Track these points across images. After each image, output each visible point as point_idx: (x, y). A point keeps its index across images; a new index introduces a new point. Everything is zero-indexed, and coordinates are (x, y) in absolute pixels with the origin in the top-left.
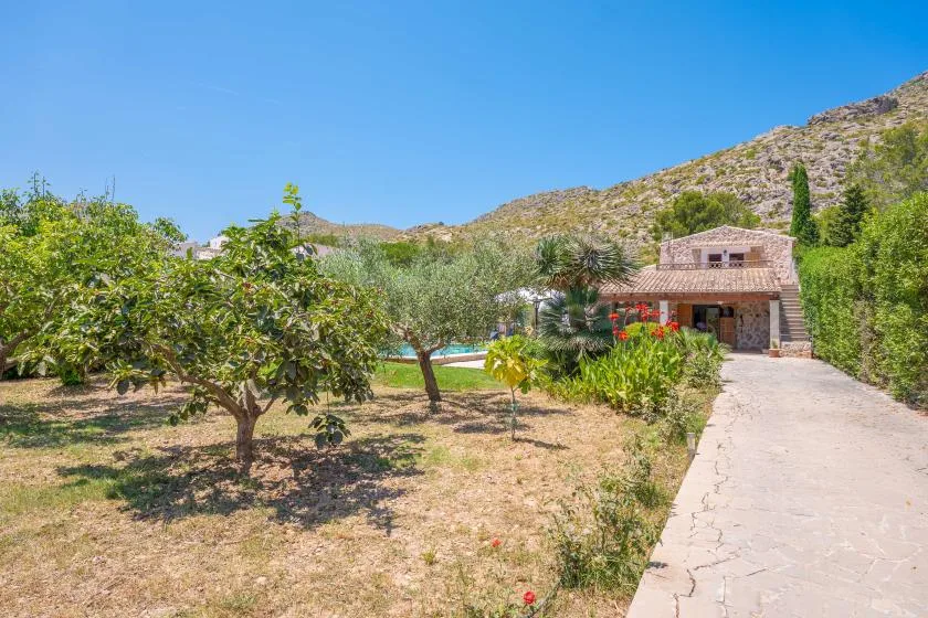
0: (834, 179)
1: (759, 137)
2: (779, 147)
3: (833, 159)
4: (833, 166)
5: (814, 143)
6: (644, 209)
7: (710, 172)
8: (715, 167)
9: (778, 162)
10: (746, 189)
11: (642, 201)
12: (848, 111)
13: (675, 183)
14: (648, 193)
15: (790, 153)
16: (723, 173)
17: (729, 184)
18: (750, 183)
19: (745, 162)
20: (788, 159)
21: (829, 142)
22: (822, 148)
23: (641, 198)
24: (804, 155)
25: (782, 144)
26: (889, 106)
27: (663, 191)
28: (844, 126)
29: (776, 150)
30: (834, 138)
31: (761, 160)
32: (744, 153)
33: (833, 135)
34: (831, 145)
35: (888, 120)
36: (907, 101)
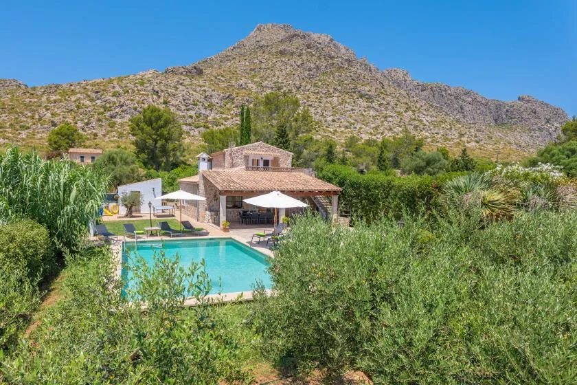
0: (185, 107)
1: (142, 74)
2: (157, 83)
3: (183, 96)
4: (184, 100)
5: (173, 85)
6: (78, 108)
7: (117, 89)
8: (121, 87)
9: (157, 92)
10: (143, 105)
11: (75, 101)
12: (183, 70)
13: (97, 92)
14: (79, 95)
15: (164, 88)
16: (128, 92)
17: (132, 100)
18: (144, 101)
19: (140, 88)
20: (162, 91)
21: (180, 86)
22: (177, 88)
23: (73, 98)
24: (170, 90)
25: (158, 81)
26: (200, 72)
27: (89, 96)
28: (183, 77)
29: (155, 84)
30: (181, 84)
31: (148, 89)
32: (137, 81)
33: (181, 82)
34: (181, 88)
35: (201, 80)
36: (207, 71)
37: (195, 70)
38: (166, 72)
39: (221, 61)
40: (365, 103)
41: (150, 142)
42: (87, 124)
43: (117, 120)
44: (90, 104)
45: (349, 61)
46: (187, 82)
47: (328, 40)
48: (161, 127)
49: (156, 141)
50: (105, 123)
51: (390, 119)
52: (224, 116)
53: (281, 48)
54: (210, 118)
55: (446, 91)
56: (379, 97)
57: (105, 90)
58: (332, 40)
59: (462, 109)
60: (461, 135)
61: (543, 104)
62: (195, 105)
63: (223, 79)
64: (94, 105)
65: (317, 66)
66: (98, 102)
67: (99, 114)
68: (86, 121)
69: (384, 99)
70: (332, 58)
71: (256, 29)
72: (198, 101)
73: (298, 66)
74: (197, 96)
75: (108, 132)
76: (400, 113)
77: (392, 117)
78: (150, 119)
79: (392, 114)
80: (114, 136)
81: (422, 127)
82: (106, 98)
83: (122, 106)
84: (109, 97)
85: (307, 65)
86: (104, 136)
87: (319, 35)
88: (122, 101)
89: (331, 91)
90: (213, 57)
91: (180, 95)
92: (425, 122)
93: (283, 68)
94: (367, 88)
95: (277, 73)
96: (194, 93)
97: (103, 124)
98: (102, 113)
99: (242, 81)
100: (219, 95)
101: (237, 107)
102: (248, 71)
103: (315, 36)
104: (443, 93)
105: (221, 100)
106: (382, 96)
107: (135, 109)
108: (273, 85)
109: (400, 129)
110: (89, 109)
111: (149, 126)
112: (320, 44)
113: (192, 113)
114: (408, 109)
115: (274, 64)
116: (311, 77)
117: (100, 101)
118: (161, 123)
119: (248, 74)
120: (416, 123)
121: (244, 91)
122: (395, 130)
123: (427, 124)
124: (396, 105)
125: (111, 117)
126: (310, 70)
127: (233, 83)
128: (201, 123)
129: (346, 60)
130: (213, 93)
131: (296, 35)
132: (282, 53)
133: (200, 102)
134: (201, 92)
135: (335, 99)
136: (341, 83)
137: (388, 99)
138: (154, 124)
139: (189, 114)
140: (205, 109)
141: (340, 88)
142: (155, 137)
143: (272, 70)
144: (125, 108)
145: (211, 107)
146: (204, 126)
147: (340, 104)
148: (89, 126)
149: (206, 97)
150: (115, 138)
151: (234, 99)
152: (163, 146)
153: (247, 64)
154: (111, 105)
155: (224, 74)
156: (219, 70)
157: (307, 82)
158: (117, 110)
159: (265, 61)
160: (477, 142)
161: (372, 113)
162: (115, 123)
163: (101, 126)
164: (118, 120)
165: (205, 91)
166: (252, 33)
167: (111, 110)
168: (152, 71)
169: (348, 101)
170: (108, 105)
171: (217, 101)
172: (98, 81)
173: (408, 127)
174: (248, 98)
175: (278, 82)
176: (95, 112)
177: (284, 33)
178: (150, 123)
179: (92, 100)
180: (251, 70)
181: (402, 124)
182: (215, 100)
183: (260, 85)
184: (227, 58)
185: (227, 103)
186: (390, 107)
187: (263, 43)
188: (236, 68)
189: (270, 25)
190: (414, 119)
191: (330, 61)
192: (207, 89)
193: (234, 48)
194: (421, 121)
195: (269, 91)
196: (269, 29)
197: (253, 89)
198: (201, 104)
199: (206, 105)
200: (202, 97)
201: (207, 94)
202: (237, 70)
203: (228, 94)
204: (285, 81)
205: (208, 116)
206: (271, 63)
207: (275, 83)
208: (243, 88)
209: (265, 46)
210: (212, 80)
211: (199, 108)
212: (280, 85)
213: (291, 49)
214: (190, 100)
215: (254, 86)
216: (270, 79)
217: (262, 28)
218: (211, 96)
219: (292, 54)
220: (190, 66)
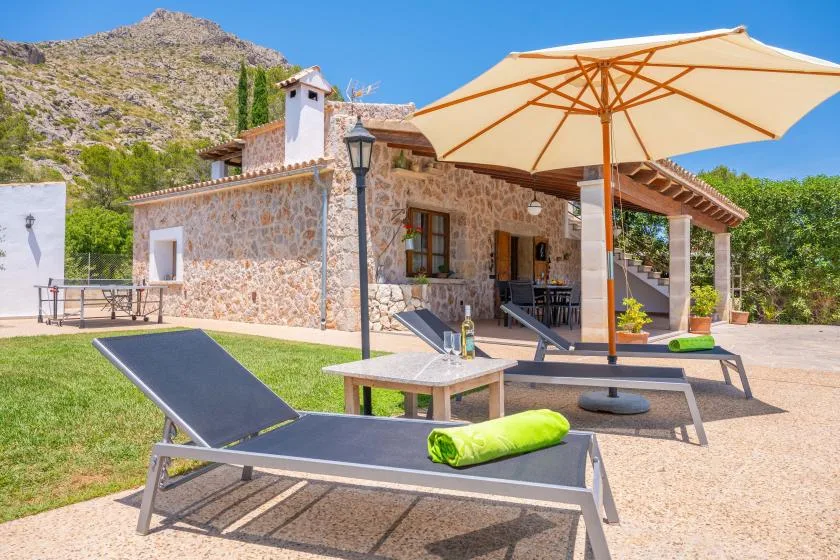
26: (39, 59)
35: (40, 73)
36: (52, 62)
37: (26, 53)
39: (84, 53)
46: (9, 68)
53: (204, 53)
54: (67, 144)
58: (285, 61)
62: (32, 114)
63: (93, 81)
71: (154, 14)
72: (37, 107)
74: (35, 98)
87: (264, 49)
90: (63, 42)
93: (211, 84)
95: (201, 91)
96: (29, 92)
99: (133, 91)
100: (88, 105)
101: (126, 132)
102: (144, 77)
103: (258, 49)
105: (92, 115)
108: (194, 108)
115: (194, 76)
119: (144, 81)
121: (139, 109)
127: (115, 90)
128: (47, 150)
130: (74, 99)
131: (228, 39)
132: (208, 61)
133: (45, 111)
134: (45, 93)
140: (56, 125)
143: (191, 84)
145: (70, 124)
146: (56, 158)
149: (56, 104)
151: (119, 119)
153: (141, 65)
155: (94, 73)
156: (82, 66)
159: (176, 67)
165: (54, 93)
166: (149, 19)
171: (81, 114)
174: (149, 121)
175: (203, 105)
177: (206, 32)
180: (149, 76)
182: (77, 113)
183: (169, 103)
184: (97, 49)
185: (105, 123)
187: (168, 39)
188: (119, 68)
189: (179, 15)
192: (58, 90)
193: (111, 35)
195: (190, 117)
196: (178, 20)
197: (156, 109)
198: (45, 115)
199: (57, 118)
200: (47, 101)
201: (58, 98)
202: (120, 71)
203: (106, 107)
204: (215, 105)
205: (62, 139)
206: (187, 73)
207: (197, 105)
208: (137, 104)
209: (173, 44)
210: (67, 78)
211: (40, 122)
212: (207, 110)
213: (223, 58)
214: (17, 102)
215: (157, 104)
216: (188, 97)
217: (165, 15)
218: (69, 104)
219: (224, 66)
220: (13, 44)
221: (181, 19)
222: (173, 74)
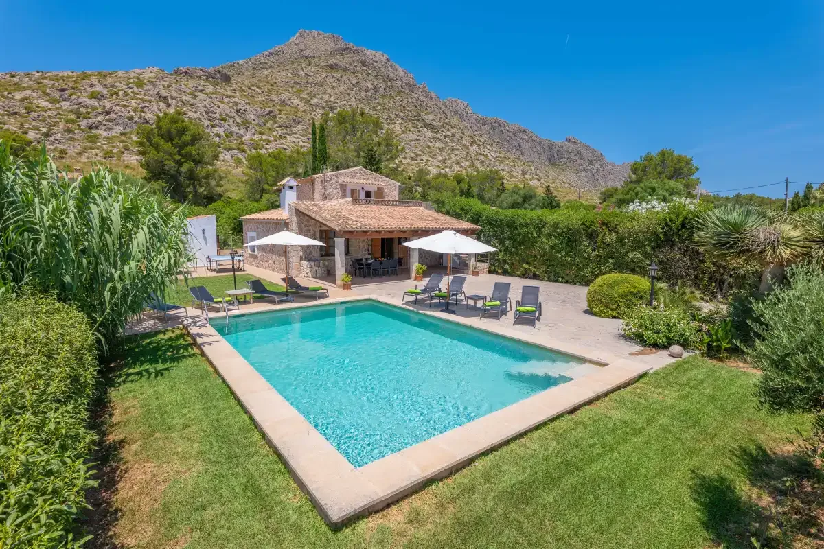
0: (209, 122)
1: (139, 71)
2: (164, 86)
3: (205, 107)
4: (207, 113)
5: (188, 91)
6: (29, 110)
7: (98, 88)
8: (105, 86)
9: (165, 98)
10: (143, 114)
11: (22, 100)
12: (202, 73)
13: (62, 90)
14: (28, 92)
15: (173, 93)
16: (116, 94)
17: (125, 106)
18: (145, 109)
19: (136, 90)
20: (173, 98)
21: (199, 94)
22: (196, 96)
23: (18, 96)
24: (184, 98)
25: (166, 84)
26: (227, 79)
27: (49, 95)
28: (202, 83)
29: (161, 87)
30: (201, 91)
31: (151, 92)
32: (131, 81)
33: (200, 88)
34: (201, 96)
35: (228, 89)
36: (235, 79)
37: (218, 76)
38: (176, 73)
39: (254, 68)
40: (430, 134)
41: (170, 165)
42: (46, 135)
43: (100, 132)
44: (50, 106)
45: (409, 85)
46: (210, 89)
47: (384, 59)
48: (187, 144)
49: (180, 164)
50: (78, 135)
51: (456, 152)
52: (264, 137)
53: (332, 61)
54: (245, 138)
55: (505, 127)
56: (444, 127)
57: (76, 88)
58: (388, 60)
59: (520, 146)
60: (524, 173)
61: (586, 147)
62: (224, 120)
63: (260, 91)
64: (57, 109)
65: (375, 88)
66: (66, 104)
67: (67, 122)
68: (45, 130)
69: (448, 130)
70: (391, 80)
71: (297, 34)
72: (227, 115)
73: (353, 85)
74: (225, 108)
75: (85, 149)
76: (465, 147)
77: (458, 150)
78: (169, 132)
79: (458, 147)
80: (97, 155)
81: (488, 162)
82: (80, 100)
83: (108, 113)
84: (84, 99)
85: (364, 85)
86: (80, 154)
87: (374, 52)
88: (109, 106)
89: (393, 116)
90: (242, 62)
91: (200, 105)
92: (490, 157)
93: (335, 85)
94: (431, 117)
95: (329, 91)
96: (221, 105)
97: (76, 137)
98: (73, 121)
99: (285, 96)
100: (256, 110)
101: (280, 127)
102: (292, 84)
103: (369, 53)
104: (503, 129)
105: (259, 116)
106: (447, 127)
107: (131, 119)
108: (324, 105)
109: (467, 163)
110: (49, 113)
111: (167, 142)
112: (376, 62)
113: (220, 131)
114: (473, 143)
115: (324, 79)
116: (369, 99)
117: (68, 103)
118: (187, 138)
119: (292, 87)
120: (482, 158)
121: (288, 108)
122: (463, 164)
123: (493, 160)
124: (462, 137)
125: (90, 128)
126: (367, 91)
127: (273, 96)
128: (233, 144)
129: (406, 84)
130: (248, 107)
131: (347, 48)
132: (333, 67)
133: (231, 117)
134: (231, 105)
135: (398, 126)
136: (402, 109)
137: (453, 130)
138: (176, 140)
139: (215, 132)
140: (238, 126)
141: (402, 114)
142: (178, 157)
143: (322, 86)
144: (113, 116)
145: (246, 124)
146: (239, 149)
147: (404, 132)
148: (51, 138)
149: (238, 111)
150: (98, 158)
151: (275, 118)
152: (191, 171)
153: (289, 75)
154: (89, 110)
155: (260, 84)
156: (253, 80)
157: (365, 104)
158: (100, 118)
159: (312, 74)
160: (539, 180)
161: (438, 144)
162: (96, 137)
163: (72, 139)
164: (102, 132)
165: (236, 104)
166: (293, 39)
167: (90, 118)
168: (155, 69)
169: (412, 129)
170: (82, 110)
171: (253, 117)
172: (65, 74)
173: (475, 162)
174: (295, 117)
175: (330, 101)
176: (61, 119)
177: (333, 45)
178: (169, 138)
179: (54, 101)
180: (295, 83)
181: (468, 158)
182: (251, 116)
183: (308, 102)
184: (262, 65)
185: (267, 121)
186: (455, 140)
187: (308, 52)
188: (276, 79)
189: (315, 33)
190: (481, 154)
191: (389, 84)
192: (239, 101)
193: (271, 54)
194: (487, 156)
195: (321, 111)
196: (314, 37)
197: (300, 107)
198: (231, 120)
199: (239, 121)
200: (232, 110)
201: (239, 107)
202: (277, 81)
203: (268, 110)
204: (338, 101)
205: (242, 136)
206: (320, 78)
207: (326, 102)
208: (287, 104)
209: (311, 57)
210: (244, 91)
211: (229, 125)
212: (333, 105)
213: (343, 64)
214: (215, 113)
215: (300, 103)
216: (321, 96)
217: (305, 34)
218: (246, 111)
219: (345, 70)
220: (211, 69)
221: (316, 36)
222: (310, 80)
